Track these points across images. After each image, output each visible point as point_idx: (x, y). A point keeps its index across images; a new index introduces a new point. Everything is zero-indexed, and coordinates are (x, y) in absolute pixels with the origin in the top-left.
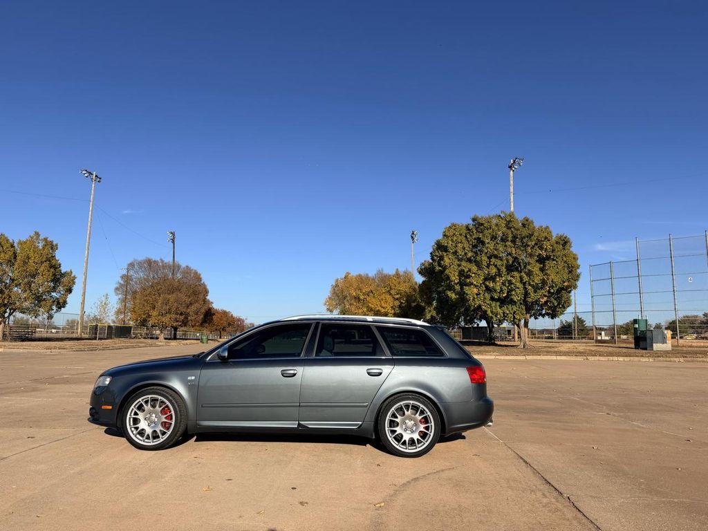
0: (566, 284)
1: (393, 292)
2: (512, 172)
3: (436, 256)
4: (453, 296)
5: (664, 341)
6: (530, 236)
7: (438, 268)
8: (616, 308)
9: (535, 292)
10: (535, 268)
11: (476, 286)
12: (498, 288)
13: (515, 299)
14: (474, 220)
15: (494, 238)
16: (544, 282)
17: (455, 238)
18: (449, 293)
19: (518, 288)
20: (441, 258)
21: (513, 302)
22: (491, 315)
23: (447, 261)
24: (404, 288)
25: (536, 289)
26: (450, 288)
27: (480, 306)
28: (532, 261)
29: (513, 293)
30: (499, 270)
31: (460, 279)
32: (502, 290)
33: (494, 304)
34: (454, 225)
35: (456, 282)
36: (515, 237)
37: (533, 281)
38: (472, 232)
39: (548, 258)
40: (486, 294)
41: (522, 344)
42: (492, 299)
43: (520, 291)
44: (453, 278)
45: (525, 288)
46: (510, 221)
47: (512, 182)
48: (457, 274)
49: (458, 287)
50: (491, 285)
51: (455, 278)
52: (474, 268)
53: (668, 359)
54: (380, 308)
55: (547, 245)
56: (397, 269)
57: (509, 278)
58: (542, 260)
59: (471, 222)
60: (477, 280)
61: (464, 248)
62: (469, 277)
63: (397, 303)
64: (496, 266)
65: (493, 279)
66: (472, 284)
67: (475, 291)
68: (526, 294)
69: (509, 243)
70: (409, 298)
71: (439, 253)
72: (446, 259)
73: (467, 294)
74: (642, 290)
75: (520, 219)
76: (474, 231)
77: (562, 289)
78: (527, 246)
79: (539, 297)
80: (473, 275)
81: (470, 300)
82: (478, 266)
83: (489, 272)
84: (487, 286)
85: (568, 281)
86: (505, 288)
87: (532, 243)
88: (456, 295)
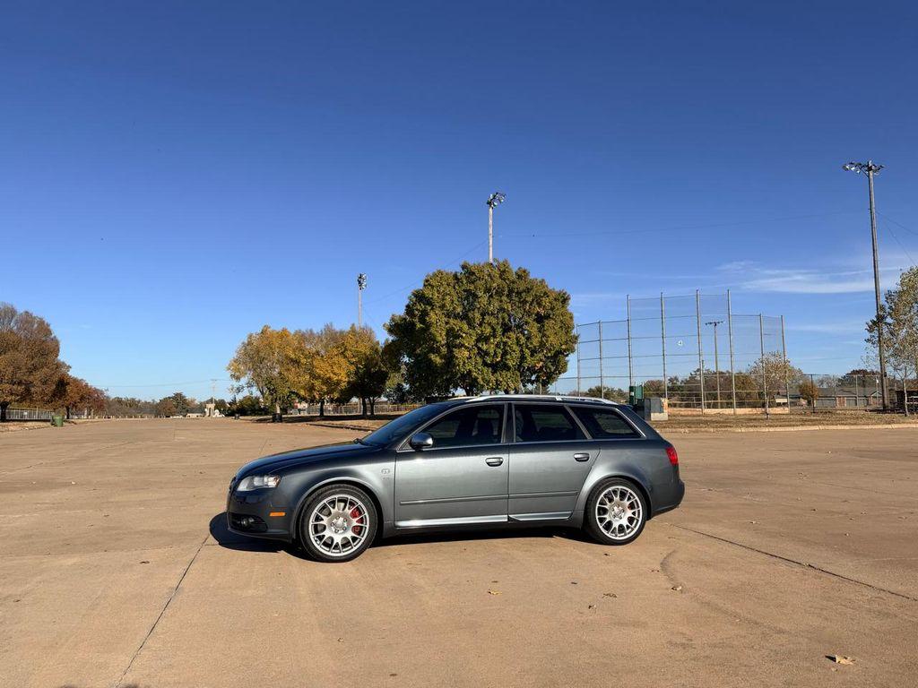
0: (563, 347)
1: (348, 353)
2: (491, 209)
3: (417, 310)
4: (437, 359)
5: (661, 412)
6: (528, 290)
7: (419, 326)
8: (604, 374)
9: (532, 355)
10: (533, 328)
11: (466, 348)
12: (492, 351)
13: (510, 363)
14: (464, 267)
15: (488, 290)
16: (542, 345)
17: (442, 289)
18: (432, 357)
19: (514, 351)
20: (424, 314)
21: (507, 368)
23: (432, 317)
24: (364, 349)
25: (533, 352)
26: (437, 351)
27: (470, 371)
28: (530, 320)
29: (508, 357)
30: (493, 328)
31: (447, 339)
32: (495, 354)
33: (485, 369)
34: (440, 272)
35: (443, 343)
36: (511, 291)
37: (531, 343)
38: (462, 282)
39: (547, 317)
40: (478, 358)
42: (485, 364)
43: (516, 354)
44: (440, 339)
45: (522, 351)
46: (504, 271)
47: (491, 222)
48: (444, 333)
49: (444, 350)
50: (485, 347)
51: (441, 338)
52: (466, 327)
53: (674, 430)
54: (332, 375)
55: (546, 301)
56: (353, 325)
57: (505, 340)
58: (540, 319)
59: (459, 270)
60: (469, 341)
61: (453, 302)
62: (459, 336)
63: (353, 368)
64: (489, 324)
65: (486, 340)
66: (463, 345)
67: (467, 354)
68: (523, 358)
69: (504, 298)
70: (369, 362)
71: (420, 307)
72: (432, 314)
73: (457, 358)
74: (632, 354)
75: (515, 269)
76: (465, 281)
77: (559, 353)
78: (525, 302)
79: (536, 362)
80: (464, 335)
81: (459, 365)
82: (469, 324)
83: (482, 331)
84: (479, 349)
85: (566, 343)
86: (500, 351)
87: (529, 299)
88: (441, 358)
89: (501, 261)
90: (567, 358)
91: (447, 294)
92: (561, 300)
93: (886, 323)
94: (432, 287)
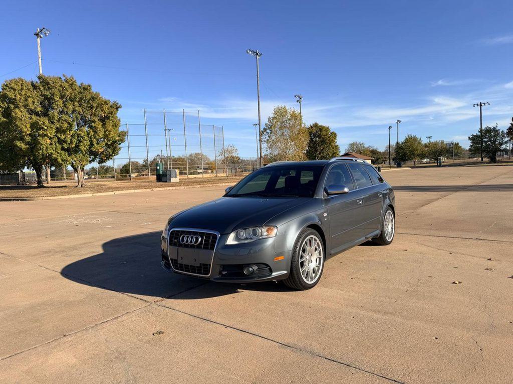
0: (118, 138)
2: (39, 39)
4: (21, 145)
5: (176, 177)
10: (99, 125)
11: (48, 137)
12: (68, 140)
13: (83, 148)
15: (62, 97)
17: (23, 93)
18: (18, 143)
19: (86, 141)
22: (61, 162)
26: (22, 139)
27: (51, 155)
28: (96, 120)
29: (82, 144)
30: (69, 124)
31: (32, 130)
32: (71, 142)
33: (63, 152)
35: (28, 133)
36: (81, 99)
37: (98, 135)
38: (40, 89)
39: (108, 118)
40: (57, 145)
41: (80, 184)
42: (63, 149)
43: (87, 143)
44: (25, 130)
45: (91, 141)
47: (39, 49)
48: (29, 126)
49: (28, 139)
50: (63, 137)
51: (27, 130)
52: (47, 122)
55: (106, 107)
57: (78, 132)
58: (103, 120)
59: (36, 79)
60: (51, 133)
61: (33, 102)
62: (41, 129)
64: (66, 120)
65: (64, 132)
66: (46, 135)
67: (49, 141)
68: (92, 145)
69: (76, 103)
73: (42, 144)
74: (149, 145)
75: (79, 84)
76: (42, 89)
77: (115, 142)
78: (92, 107)
79: (100, 148)
80: (46, 128)
81: (43, 149)
82: (49, 120)
83: (60, 125)
84: (59, 138)
85: (119, 136)
86: (75, 140)
87: (95, 105)
88: (26, 145)
89: (68, 77)
90: (120, 146)
91: (29, 97)
92: (115, 107)
93: (267, 132)
94: (15, 90)
